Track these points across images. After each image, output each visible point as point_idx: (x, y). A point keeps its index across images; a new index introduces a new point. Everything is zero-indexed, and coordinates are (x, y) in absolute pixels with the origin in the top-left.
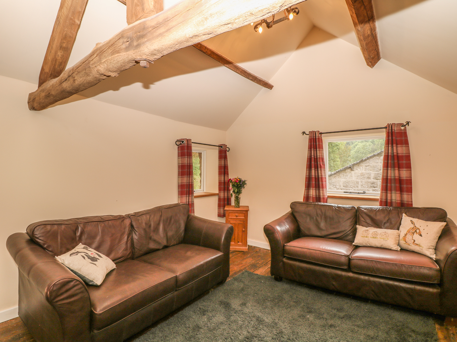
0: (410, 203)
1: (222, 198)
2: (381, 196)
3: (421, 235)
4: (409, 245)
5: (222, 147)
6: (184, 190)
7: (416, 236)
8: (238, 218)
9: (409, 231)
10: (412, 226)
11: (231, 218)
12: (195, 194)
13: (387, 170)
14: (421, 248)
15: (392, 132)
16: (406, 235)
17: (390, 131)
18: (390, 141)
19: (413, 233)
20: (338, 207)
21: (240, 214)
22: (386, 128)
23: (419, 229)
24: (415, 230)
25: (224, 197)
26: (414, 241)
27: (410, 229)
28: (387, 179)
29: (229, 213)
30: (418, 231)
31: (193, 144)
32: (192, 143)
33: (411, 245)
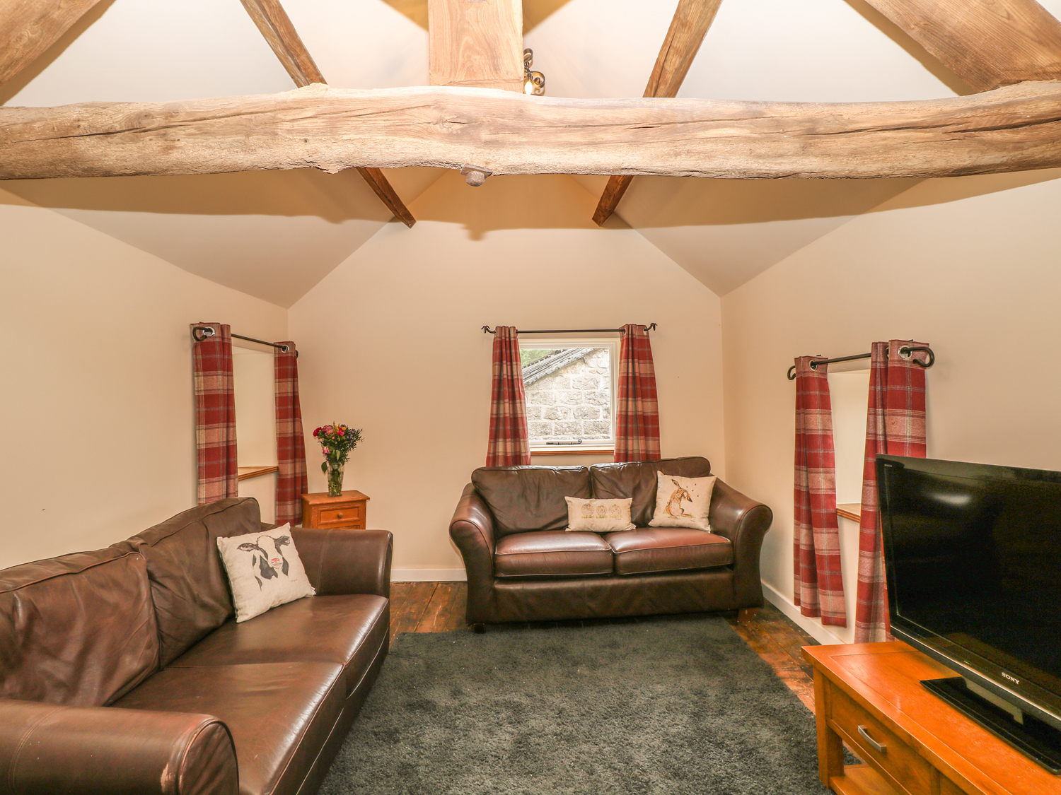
0: (657, 453)
1: (289, 477)
2: (618, 445)
3: (690, 500)
4: (676, 518)
5: (284, 348)
6: (215, 462)
7: (685, 503)
8: (343, 520)
9: (673, 497)
10: (676, 488)
11: (326, 524)
12: (240, 472)
13: (627, 401)
14: (693, 519)
15: (632, 339)
16: (670, 503)
17: (630, 337)
18: (630, 353)
19: (680, 499)
20: (559, 471)
21: (349, 512)
22: (622, 330)
23: (686, 491)
24: (682, 495)
25: (295, 473)
26: (683, 510)
27: (674, 493)
28: (627, 416)
29: (321, 511)
30: (685, 494)
31: (233, 339)
32: (233, 335)
33: (678, 517)
